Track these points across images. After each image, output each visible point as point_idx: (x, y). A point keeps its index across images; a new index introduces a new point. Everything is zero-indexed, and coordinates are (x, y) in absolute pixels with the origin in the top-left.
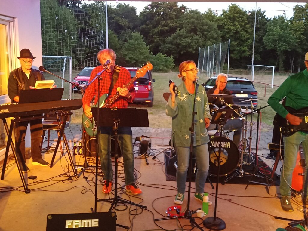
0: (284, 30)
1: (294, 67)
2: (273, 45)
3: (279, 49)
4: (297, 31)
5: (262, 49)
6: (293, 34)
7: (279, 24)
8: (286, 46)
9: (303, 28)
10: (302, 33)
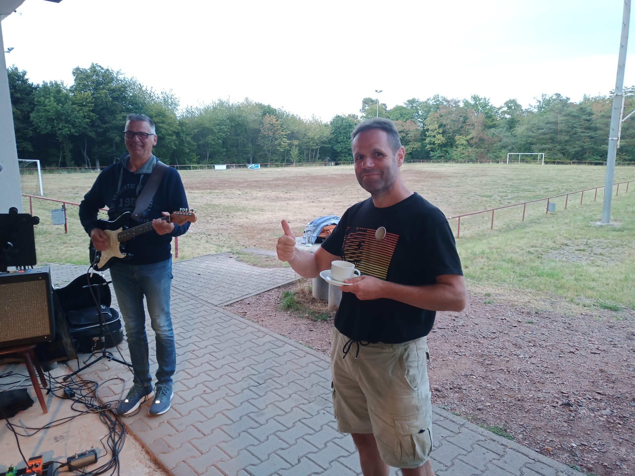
0: (63, 105)
1: (88, 159)
2: (49, 127)
3: (59, 132)
4: (84, 106)
5: (31, 132)
6: (78, 111)
7: (53, 94)
8: (71, 128)
9: (91, 103)
10: (91, 109)
